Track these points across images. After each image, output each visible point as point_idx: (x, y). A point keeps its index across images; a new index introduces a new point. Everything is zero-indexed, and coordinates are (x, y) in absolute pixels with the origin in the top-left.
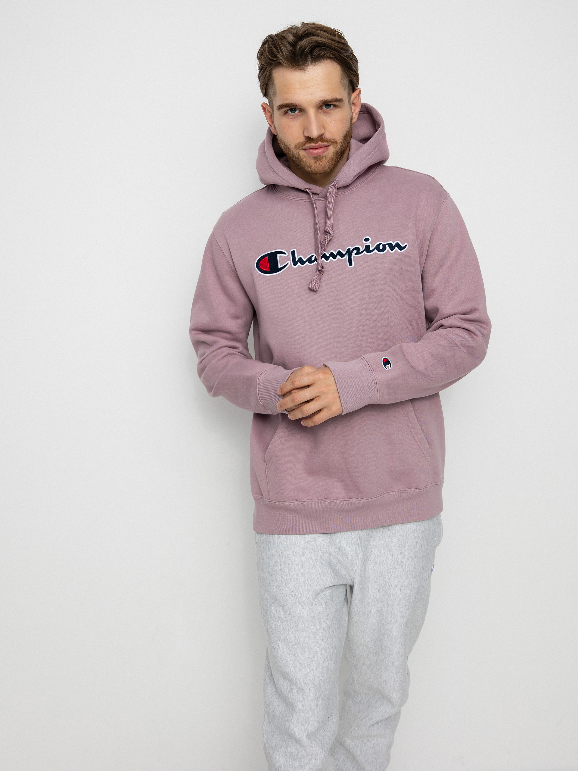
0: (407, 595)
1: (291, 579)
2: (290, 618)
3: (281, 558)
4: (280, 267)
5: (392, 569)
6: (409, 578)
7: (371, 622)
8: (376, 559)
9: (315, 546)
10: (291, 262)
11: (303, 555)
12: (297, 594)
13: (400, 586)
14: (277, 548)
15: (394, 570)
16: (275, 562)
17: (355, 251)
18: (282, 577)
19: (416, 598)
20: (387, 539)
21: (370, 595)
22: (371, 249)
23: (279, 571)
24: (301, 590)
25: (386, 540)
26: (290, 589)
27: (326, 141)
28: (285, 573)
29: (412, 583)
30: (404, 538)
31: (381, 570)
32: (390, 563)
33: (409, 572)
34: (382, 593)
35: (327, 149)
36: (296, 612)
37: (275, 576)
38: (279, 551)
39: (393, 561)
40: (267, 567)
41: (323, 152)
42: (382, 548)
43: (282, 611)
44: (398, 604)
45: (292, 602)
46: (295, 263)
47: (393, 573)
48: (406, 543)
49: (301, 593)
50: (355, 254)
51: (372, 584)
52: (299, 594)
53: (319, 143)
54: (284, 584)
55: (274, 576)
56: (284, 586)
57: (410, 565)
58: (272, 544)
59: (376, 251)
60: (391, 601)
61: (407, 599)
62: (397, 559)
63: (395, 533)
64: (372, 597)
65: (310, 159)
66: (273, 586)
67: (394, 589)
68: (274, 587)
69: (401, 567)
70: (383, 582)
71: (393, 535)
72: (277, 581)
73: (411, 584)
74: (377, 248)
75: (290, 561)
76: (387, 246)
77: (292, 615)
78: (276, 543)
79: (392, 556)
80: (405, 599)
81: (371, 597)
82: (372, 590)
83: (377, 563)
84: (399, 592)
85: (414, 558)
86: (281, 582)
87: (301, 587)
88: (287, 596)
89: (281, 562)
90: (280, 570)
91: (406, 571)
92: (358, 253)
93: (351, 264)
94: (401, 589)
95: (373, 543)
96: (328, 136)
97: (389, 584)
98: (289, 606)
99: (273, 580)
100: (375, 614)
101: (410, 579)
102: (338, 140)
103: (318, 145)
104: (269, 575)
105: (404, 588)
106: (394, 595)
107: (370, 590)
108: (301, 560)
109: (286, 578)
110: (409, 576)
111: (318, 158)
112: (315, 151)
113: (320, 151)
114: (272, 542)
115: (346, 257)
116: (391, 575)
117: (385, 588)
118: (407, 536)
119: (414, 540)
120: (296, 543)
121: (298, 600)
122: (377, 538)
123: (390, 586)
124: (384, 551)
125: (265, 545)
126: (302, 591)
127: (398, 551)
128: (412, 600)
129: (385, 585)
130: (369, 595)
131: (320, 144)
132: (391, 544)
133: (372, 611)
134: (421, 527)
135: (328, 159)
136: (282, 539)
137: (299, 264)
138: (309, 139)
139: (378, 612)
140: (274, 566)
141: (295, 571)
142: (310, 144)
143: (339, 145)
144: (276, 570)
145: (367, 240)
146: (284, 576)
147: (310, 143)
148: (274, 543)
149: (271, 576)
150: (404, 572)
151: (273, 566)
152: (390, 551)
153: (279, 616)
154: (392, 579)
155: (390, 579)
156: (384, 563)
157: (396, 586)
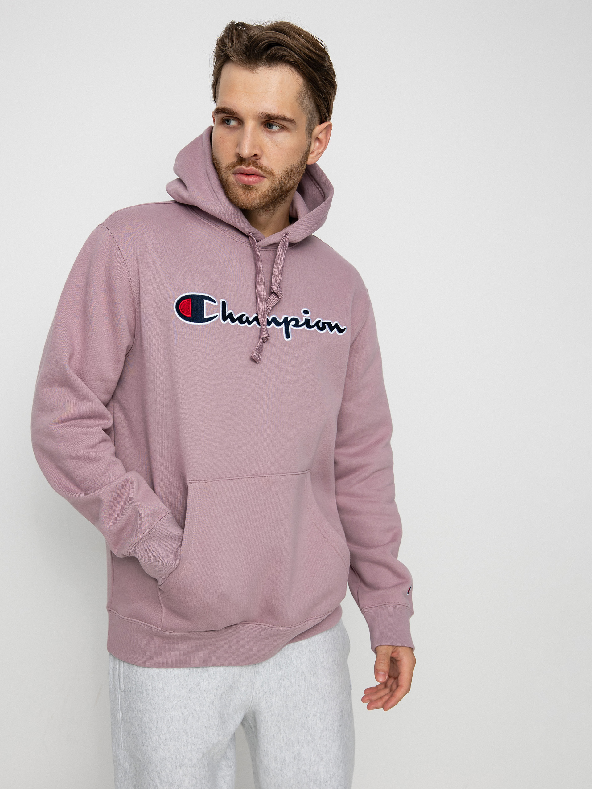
0: (330, 723)
1: (171, 739)
2: (167, 786)
3: (157, 714)
4: (205, 317)
5: (306, 697)
6: (327, 702)
7: (287, 776)
8: (286, 692)
9: (199, 694)
10: (219, 314)
11: (185, 708)
12: (178, 756)
13: (318, 715)
14: (151, 700)
15: (309, 697)
16: (150, 718)
17: (293, 322)
18: (159, 736)
19: (340, 725)
20: (295, 662)
21: (283, 737)
22: (312, 324)
23: (156, 730)
24: (183, 751)
25: (294, 664)
26: (169, 752)
27: (261, 168)
28: (163, 733)
29: (332, 707)
30: (314, 654)
31: (295, 702)
32: (304, 690)
33: (326, 695)
34: (297, 730)
35: (260, 181)
36: (176, 779)
37: (150, 735)
38: (155, 704)
39: (307, 686)
40: (139, 721)
41: (255, 182)
42: (292, 675)
43: (157, 778)
44: (320, 737)
45: (171, 767)
46: (225, 319)
47: (309, 701)
48: (317, 660)
49: (183, 754)
50: (294, 326)
51: (284, 724)
52: (181, 756)
53: (250, 166)
54: (162, 745)
55: (148, 735)
56: (162, 748)
57: (326, 686)
58: (145, 695)
59: (315, 328)
60: (311, 735)
61: (330, 728)
62: (311, 683)
63: (303, 651)
64: (285, 739)
65: (239, 187)
66: (147, 746)
67: (313, 720)
68: (149, 748)
69: (317, 691)
70: (298, 715)
71: (301, 654)
72: (152, 742)
73: (332, 709)
74: (317, 324)
75: (169, 716)
76: (326, 325)
77: (170, 783)
78: (150, 695)
79: (305, 680)
80: (328, 730)
81: (283, 740)
82: (285, 730)
83: (288, 695)
84: (318, 722)
85: (328, 676)
86: (158, 743)
87: (182, 748)
88: (165, 760)
89: (157, 719)
90: (157, 728)
91: (323, 695)
92: (297, 325)
93: (288, 336)
94: (321, 717)
95: (280, 673)
96: (264, 162)
97: (305, 715)
98: (168, 771)
99: (147, 739)
100: (290, 763)
101: (330, 703)
102: (276, 173)
103: (250, 170)
104: (142, 732)
105: (324, 716)
106: (314, 728)
107: (282, 730)
108: (183, 714)
109: (164, 738)
110: (327, 700)
111: (247, 187)
112: (245, 178)
113: (252, 179)
114: (145, 693)
115: (283, 326)
116: (307, 704)
117: (302, 721)
118: (317, 651)
119: (325, 655)
120: (176, 693)
121: (179, 763)
122: (284, 665)
123: (308, 718)
124: (295, 678)
125: (135, 694)
126: (185, 753)
127: (311, 673)
128: (336, 729)
129: (300, 718)
130: (281, 736)
131: (252, 169)
132: (301, 666)
133: (287, 759)
134: (330, 636)
135: (260, 194)
136: (158, 689)
137: (229, 320)
138: (241, 160)
139: (294, 759)
140: (148, 723)
141: (176, 728)
142: (240, 167)
143: (277, 179)
144: (151, 727)
145: (306, 312)
146: (161, 736)
147: (241, 165)
148: (148, 694)
149: (144, 734)
150: (321, 696)
151: (146, 722)
152: (301, 676)
153: (154, 784)
154: (309, 708)
155: (306, 708)
156: (298, 692)
157: (314, 716)
